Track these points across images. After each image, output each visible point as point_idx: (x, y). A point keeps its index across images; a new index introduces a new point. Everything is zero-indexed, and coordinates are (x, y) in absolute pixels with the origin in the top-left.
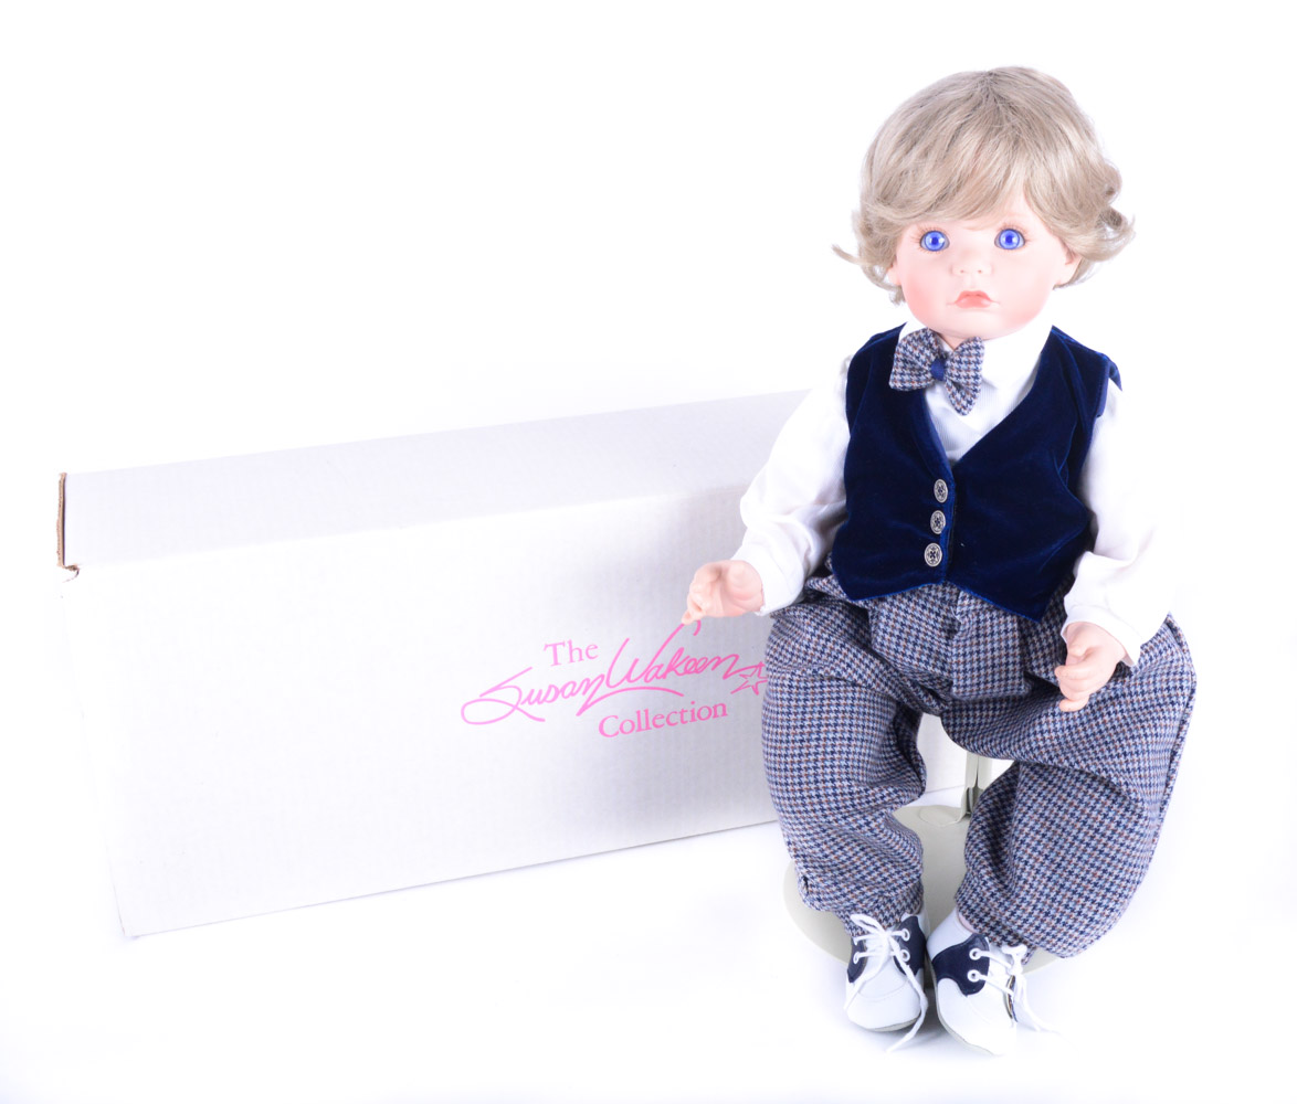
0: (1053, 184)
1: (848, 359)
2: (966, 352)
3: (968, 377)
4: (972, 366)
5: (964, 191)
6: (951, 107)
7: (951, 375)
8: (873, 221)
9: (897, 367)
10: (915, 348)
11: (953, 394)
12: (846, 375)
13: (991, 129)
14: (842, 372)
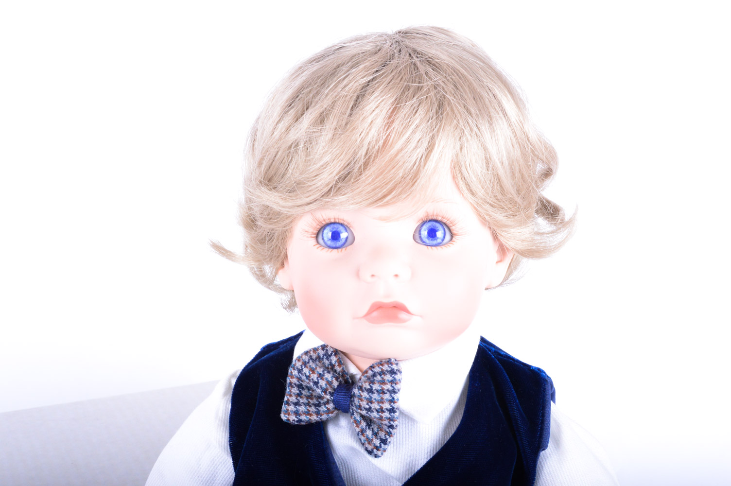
0: (488, 161)
1: (233, 376)
2: (379, 378)
3: (381, 410)
4: (387, 396)
5: (372, 170)
6: (355, 61)
7: (360, 407)
8: (257, 211)
9: (291, 394)
10: (313, 370)
11: (363, 432)
12: (229, 397)
13: (407, 88)
14: (225, 394)
